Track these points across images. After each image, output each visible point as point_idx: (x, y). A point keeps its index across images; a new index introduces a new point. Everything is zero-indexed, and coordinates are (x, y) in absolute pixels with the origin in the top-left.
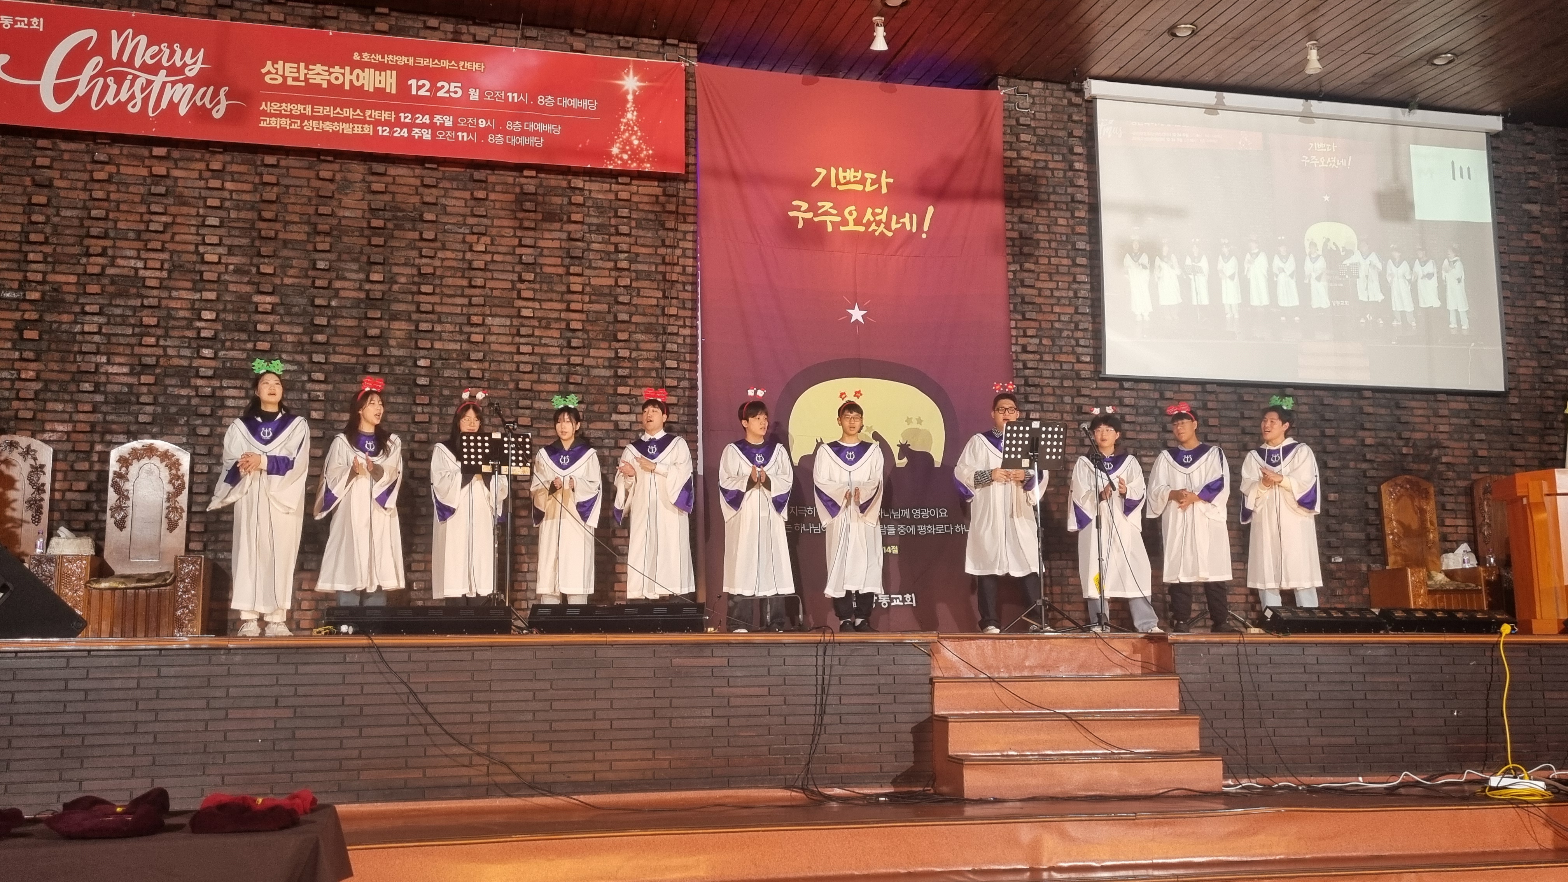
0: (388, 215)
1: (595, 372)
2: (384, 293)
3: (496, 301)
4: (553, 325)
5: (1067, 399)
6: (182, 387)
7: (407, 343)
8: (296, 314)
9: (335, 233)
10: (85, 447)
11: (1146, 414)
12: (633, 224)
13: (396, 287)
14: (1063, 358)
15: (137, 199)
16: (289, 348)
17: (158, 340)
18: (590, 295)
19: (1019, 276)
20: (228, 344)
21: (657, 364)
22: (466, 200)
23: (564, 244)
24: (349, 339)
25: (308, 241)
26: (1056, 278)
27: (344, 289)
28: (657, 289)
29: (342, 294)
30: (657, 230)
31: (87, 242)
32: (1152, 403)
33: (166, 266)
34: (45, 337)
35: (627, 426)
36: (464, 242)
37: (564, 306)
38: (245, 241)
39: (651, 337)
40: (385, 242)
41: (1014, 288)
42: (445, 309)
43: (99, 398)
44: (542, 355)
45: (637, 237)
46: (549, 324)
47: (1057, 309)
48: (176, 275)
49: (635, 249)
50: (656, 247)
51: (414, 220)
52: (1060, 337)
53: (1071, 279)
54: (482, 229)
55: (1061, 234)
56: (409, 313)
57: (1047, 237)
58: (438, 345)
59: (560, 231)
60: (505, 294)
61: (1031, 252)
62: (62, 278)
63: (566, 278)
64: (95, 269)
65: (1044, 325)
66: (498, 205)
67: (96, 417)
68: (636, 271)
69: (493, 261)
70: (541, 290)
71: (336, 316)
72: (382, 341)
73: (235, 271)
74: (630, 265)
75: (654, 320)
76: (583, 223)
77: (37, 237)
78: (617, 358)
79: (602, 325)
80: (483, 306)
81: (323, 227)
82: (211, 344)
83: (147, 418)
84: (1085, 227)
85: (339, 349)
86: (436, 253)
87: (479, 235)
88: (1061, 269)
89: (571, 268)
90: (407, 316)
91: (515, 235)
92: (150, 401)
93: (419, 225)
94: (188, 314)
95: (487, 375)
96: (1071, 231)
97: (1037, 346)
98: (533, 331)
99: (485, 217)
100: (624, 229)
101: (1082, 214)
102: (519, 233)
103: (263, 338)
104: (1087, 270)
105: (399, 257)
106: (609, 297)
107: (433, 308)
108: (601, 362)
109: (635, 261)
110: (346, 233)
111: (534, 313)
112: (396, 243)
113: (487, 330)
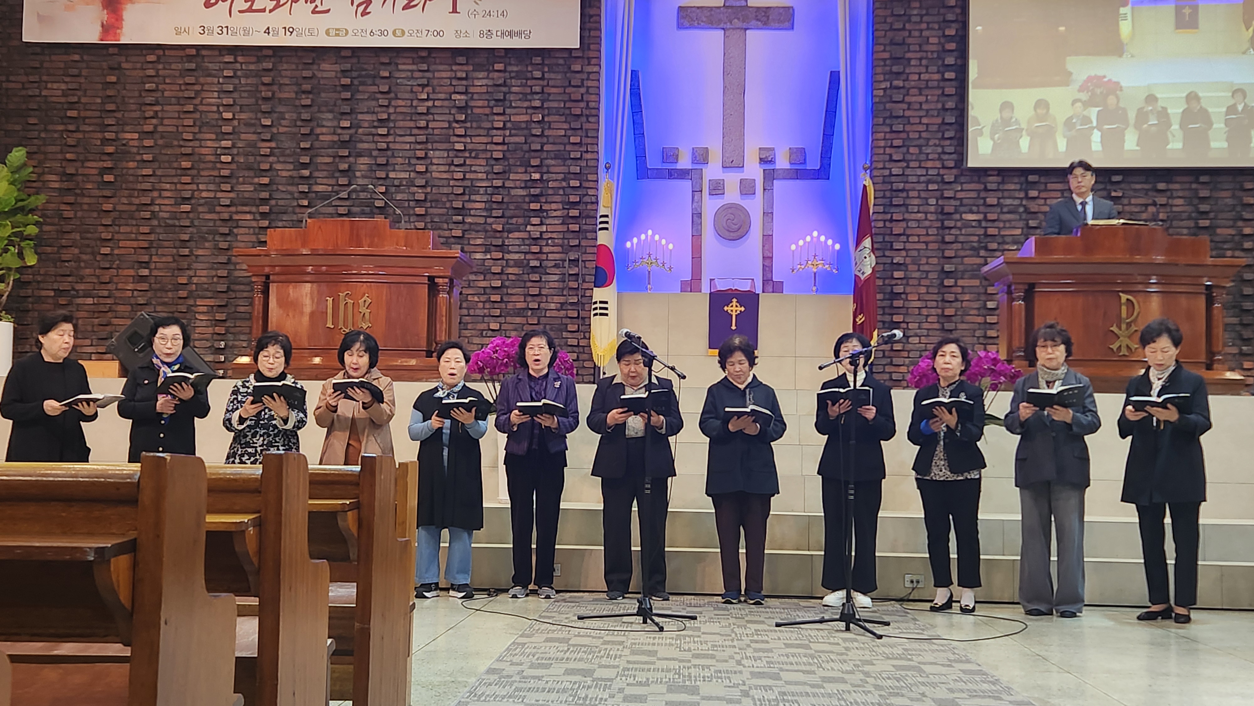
0: (355, 74)
1: (513, 192)
2: (351, 136)
3: (436, 138)
4: (481, 155)
5: (933, 201)
6: (210, 212)
7: (368, 174)
8: (288, 156)
9: (315, 91)
10: (146, 258)
11: (1009, 213)
12: (546, 69)
13: (360, 131)
14: (929, 164)
15: (177, 74)
16: (284, 181)
17: (192, 179)
18: (510, 129)
19: (888, 92)
20: (241, 179)
21: (564, 184)
23: (490, 89)
24: (325, 173)
26: (925, 92)
27: (323, 134)
28: (565, 122)
29: (321, 138)
30: (566, 73)
31: (143, 109)
32: (1016, 202)
33: (198, 123)
34: (119, 179)
35: (538, 235)
36: (412, 91)
37: (489, 139)
38: (252, 101)
39: (560, 162)
40: (352, 95)
41: (884, 103)
42: (397, 146)
43: (155, 222)
44: (472, 180)
45: (549, 80)
46: (477, 155)
47: (925, 121)
48: (204, 129)
49: (546, 90)
50: (565, 87)
51: (375, 77)
52: (927, 145)
53: (940, 92)
54: (425, 81)
55: (932, 52)
56: (371, 150)
57: (919, 55)
58: (392, 175)
59: (487, 78)
60: (444, 131)
61: (901, 70)
62: (128, 136)
63: (491, 118)
64: (150, 128)
65: (912, 135)
66: (438, 61)
67: (152, 237)
68: (548, 108)
69: (434, 106)
70: (471, 127)
71: (317, 156)
72: (350, 174)
73: (245, 125)
74: (543, 104)
75: (561, 147)
76: (505, 71)
77: (112, 107)
78: (531, 180)
79: (520, 154)
80: (426, 142)
81: (307, 87)
82: (228, 180)
83: (186, 237)
84: (954, 44)
85: (319, 181)
86: (390, 103)
87: (423, 86)
88: (930, 84)
89: (495, 108)
90: (368, 153)
91: (451, 85)
92: (188, 224)
93: (378, 81)
94: (212, 158)
95: (429, 197)
96: (941, 49)
97: (904, 154)
98: (465, 161)
99: (428, 71)
100: (538, 74)
101: (952, 32)
102: (454, 82)
103: (264, 174)
104: (954, 83)
105: (363, 107)
106: (526, 132)
107: (388, 146)
108: (518, 184)
109: (548, 100)
110: (324, 90)
111: (465, 146)
112: (360, 96)
113: (429, 162)
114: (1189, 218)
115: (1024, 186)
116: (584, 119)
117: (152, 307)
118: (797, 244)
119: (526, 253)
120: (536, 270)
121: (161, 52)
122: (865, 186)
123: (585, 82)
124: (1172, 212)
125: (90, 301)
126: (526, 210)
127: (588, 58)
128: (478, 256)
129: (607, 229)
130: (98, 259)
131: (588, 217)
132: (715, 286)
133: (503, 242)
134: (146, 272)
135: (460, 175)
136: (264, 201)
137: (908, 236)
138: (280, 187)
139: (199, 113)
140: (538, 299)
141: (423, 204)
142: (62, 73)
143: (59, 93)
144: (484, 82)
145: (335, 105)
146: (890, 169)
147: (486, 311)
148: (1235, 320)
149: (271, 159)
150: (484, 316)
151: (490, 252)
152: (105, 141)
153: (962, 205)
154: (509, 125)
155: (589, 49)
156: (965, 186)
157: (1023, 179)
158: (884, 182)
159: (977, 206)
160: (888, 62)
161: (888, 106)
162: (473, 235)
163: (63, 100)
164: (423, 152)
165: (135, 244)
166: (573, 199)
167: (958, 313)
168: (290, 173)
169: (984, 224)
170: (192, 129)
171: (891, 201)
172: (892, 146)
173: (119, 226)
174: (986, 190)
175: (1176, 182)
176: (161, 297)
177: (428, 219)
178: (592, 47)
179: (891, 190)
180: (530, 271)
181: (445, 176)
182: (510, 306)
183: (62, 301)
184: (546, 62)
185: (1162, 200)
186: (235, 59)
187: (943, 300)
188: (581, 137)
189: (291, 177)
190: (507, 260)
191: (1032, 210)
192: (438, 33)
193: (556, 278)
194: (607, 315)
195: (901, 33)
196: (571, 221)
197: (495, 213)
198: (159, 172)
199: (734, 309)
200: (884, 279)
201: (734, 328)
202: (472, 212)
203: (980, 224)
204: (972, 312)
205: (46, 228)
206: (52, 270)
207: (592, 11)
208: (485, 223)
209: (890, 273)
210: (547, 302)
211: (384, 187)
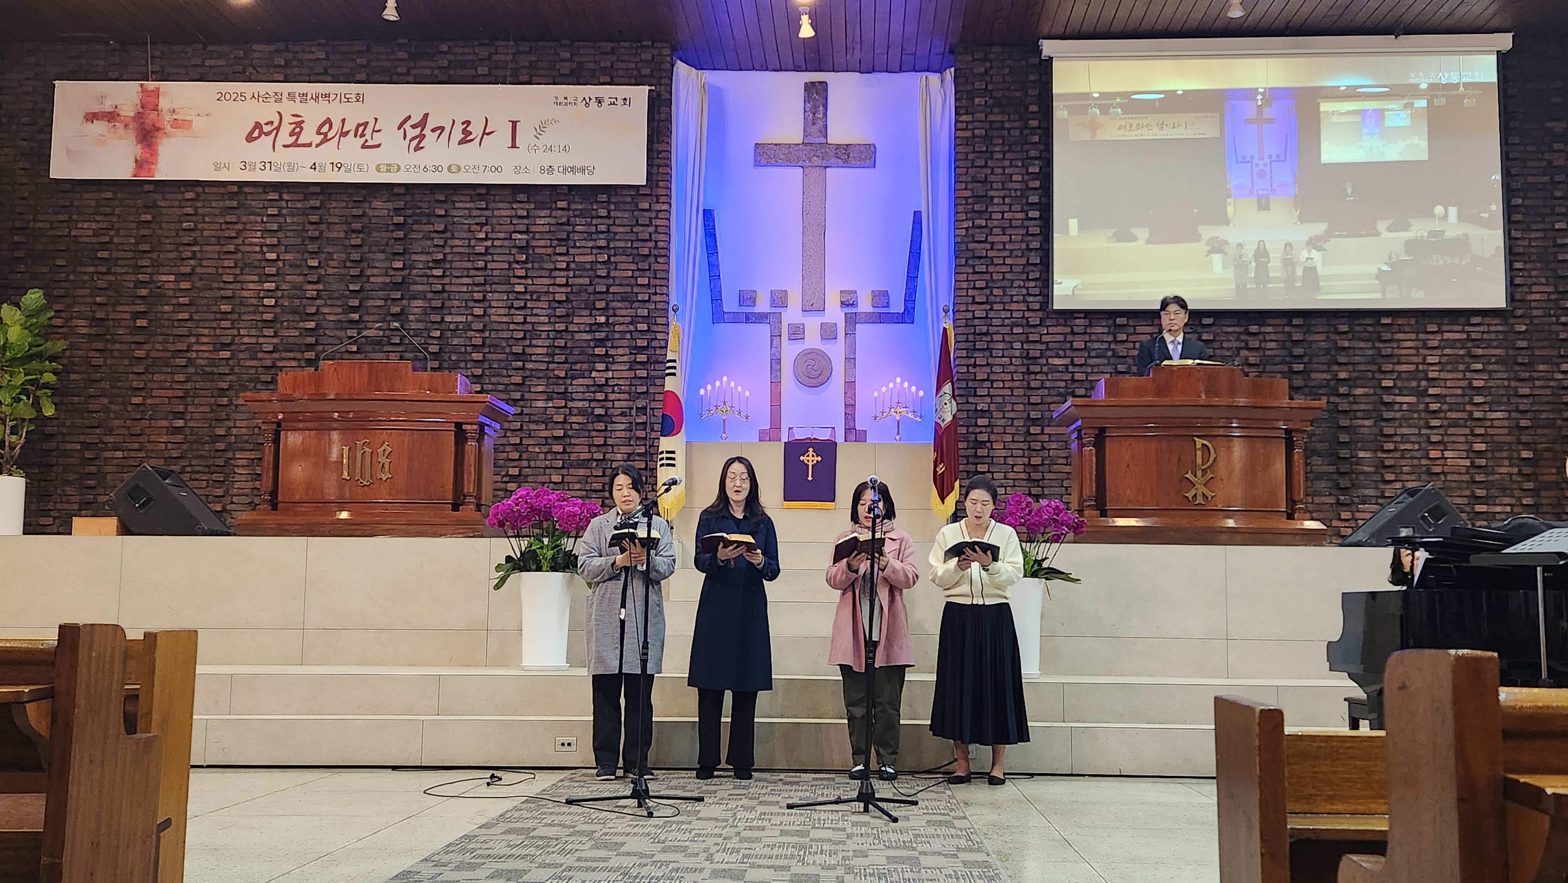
0: (409, 212)
1: (577, 336)
2: (404, 278)
3: (496, 280)
5: (1017, 345)
6: (252, 359)
7: (422, 317)
8: (336, 298)
9: (366, 230)
10: (181, 408)
11: (1098, 357)
12: (612, 207)
13: (414, 272)
14: (1014, 307)
15: (217, 212)
16: (331, 325)
17: (232, 324)
18: (574, 270)
19: (971, 231)
20: (285, 324)
21: (631, 328)
23: (553, 228)
24: (376, 316)
26: (1009, 232)
27: (374, 276)
28: (632, 263)
29: (372, 279)
30: (633, 211)
31: (181, 249)
32: (1105, 346)
33: (240, 264)
34: (154, 324)
35: (603, 381)
36: (470, 231)
37: (552, 281)
38: (298, 241)
39: (627, 304)
41: (966, 243)
42: (454, 288)
43: (191, 370)
44: (533, 324)
45: (615, 218)
46: (539, 297)
47: (1009, 261)
48: (246, 271)
49: (613, 229)
50: (632, 226)
51: (429, 215)
52: (1011, 287)
53: (1025, 231)
54: (483, 220)
55: (1016, 190)
56: (425, 292)
57: (1002, 193)
58: (448, 319)
59: (550, 216)
60: (504, 272)
61: (984, 209)
62: (164, 278)
63: (554, 258)
64: (188, 270)
65: (995, 277)
66: (498, 198)
67: (189, 386)
68: (614, 248)
69: (493, 246)
70: (533, 268)
71: (367, 298)
72: (403, 317)
73: (290, 266)
74: (608, 243)
75: (629, 289)
76: (568, 209)
77: (146, 247)
78: (596, 324)
79: (584, 296)
80: (484, 284)
81: (357, 226)
82: (272, 325)
83: (225, 385)
84: (1039, 182)
86: (446, 242)
87: (482, 225)
88: (1014, 223)
89: (557, 248)
90: (423, 296)
91: (511, 223)
92: (227, 372)
93: (433, 220)
94: (254, 301)
95: (488, 342)
96: (1024, 187)
97: (987, 297)
98: (525, 304)
99: (486, 209)
100: (603, 212)
101: (1037, 170)
102: (515, 221)
103: (311, 318)
104: (1038, 222)
105: (417, 247)
106: (590, 272)
107: (443, 288)
108: (582, 327)
109: (614, 240)
110: (375, 229)
111: (526, 288)
112: (414, 236)
113: (488, 305)
114: (1284, 362)
115: (1111, 330)
116: (653, 259)
117: (187, 460)
118: (879, 391)
119: (590, 401)
120: (601, 418)
121: (200, 189)
122: (945, 329)
123: (654, 220)
124: (1265, 355)
125: (119, 454)
126: (591, 355)
127: (657, 196)
128: (540, 404)
129: (674, 374)
130: (129, 409)
131: (657, 362)
132: (793, 435)
133: (566, 389)
134: (180, 423)
135: (520, 319)
136: (310, 347)
137: (992, 382)
138: (327, 332)
139: (240, 254)
140: (604, 450)
141: (481, 349)
142: (92, 211)
143: (90, 233)
144: (547, 220)
145: (387, 245)
146: (974, 311)
147: (547, 462)
148: (1332, 469)
149: (318, 302)
150: (546, 468)
151: (552, 400)
152: (139, 284)
153: (1048, 349)
154: (573, 266)
155: (657, 186)
156: (1051, 330)
157: (1111, 322)
158: (967, 326)
159: (1064, 350)
160: (970, 200)
161: (971, 246)
162: (535, 381)
163: (94, 240)
164: (481, 295)
165: (169, 393)
166: (640, 343)
167: (1045, 462)
168: (338, 317)
169: (1071, 369)
170: (233, 271)
171: (975, 345)
172: (974, 288)
173: (153, 374)
174: (1073, 333)
175: (1270, 325)
176: (198, 450)
177: (486, 365)
178: (661, 184)
179: (975, 333)
180: (595, 419)
181: (505, 319)
182: (573, 457)
183: (89, 455)
184: (612, 200)
185: (1254, 344)
186: (280, 196)
187: (1029, 449)
188: (649, 278)
189: (340, 321)
190: (570, 409)
191: (1121, 354)
192: (497, 169)
193: (623, 427)
194: (674, 465)
195: (982, 170)
196: (639, 367)
197: (557, 359)
198: (196, 317)
199: (810, 459)
200: (968, 427)
201: (810, 478)
202: (533, 358)
203: (1067, 369)
204: (1060, 461)
205: (73, 377)
206: (79, 421)
207: (661, 147)
208: (547, 369)
209: (974, 421)
210: (613, 452)
211: (439, 332)
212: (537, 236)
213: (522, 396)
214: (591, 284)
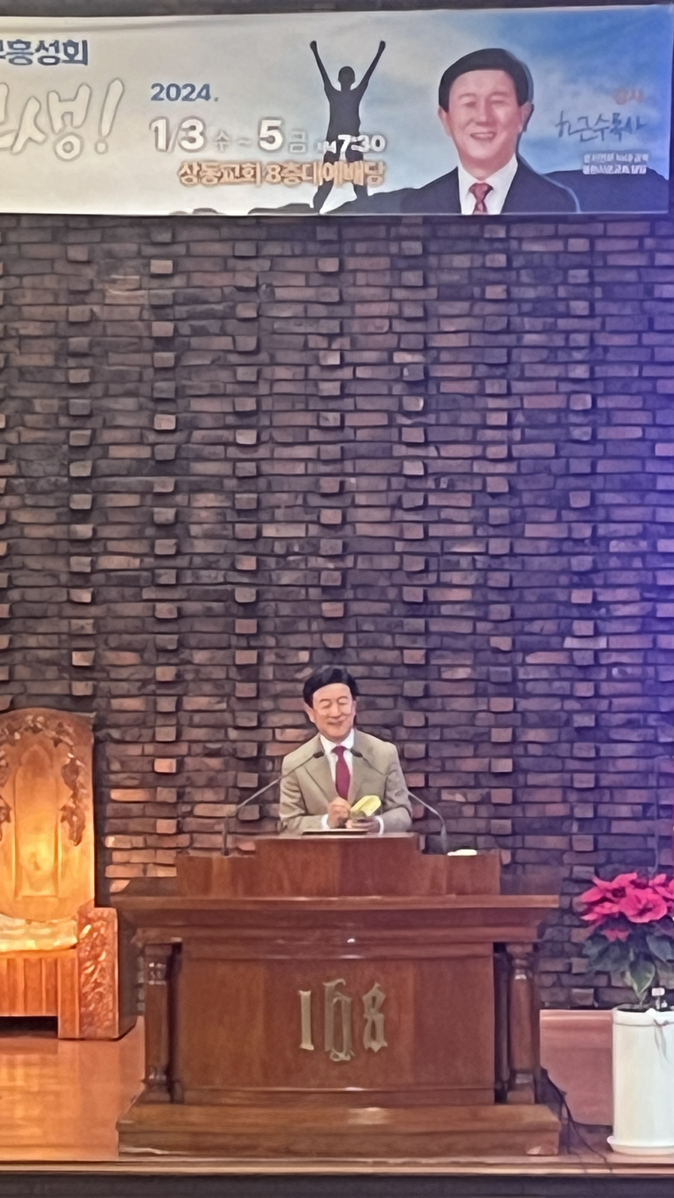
0: (181, 311)
1: (533, 564)
2: (178, 448)
3: (363, 449)
4: (460, 486)
7: (218, 529)
9: (96, 350)
12: (598, 293)
13: (198, 435)
16: (37, 547)
18: (523, 429)
21: (643, 545)
22: (307, 274)
23: (477, 340)
24: (125, 528)
25: (56, 367)
27: (117, 443)
28: (643, 410)
29: (115, 452)
30: (642, 301)
35: (589, 656)
36: (306, 347)
37: (478, 451)
39: (631, 497)
40: (177, 359)
42: (279, 468)
44: (442, 539)
45: (604, 316)
46: (451, 484)
49: (600, 340)
50: (640, 333)
51: (223, 317)
54: (334, 326)
56: (221, 478)
58: (269, 531)
59: (470, 315)
60: (379, 433)
63: (480, 402)
68: (605, 379)
69: (355, 379)
70: (437, 425)
71: (105, 492)
72: (179, 530)
74: (592, 372)
75: (636, 466)
76: (508, 300)
78: (571, 538)
79: (546, 482)
80: (341, 459)
81: (79, 342)
85: (112, 546)
86: (259, 372)
87: (331, 336)
89: (488, 383)
90: (217, 484)
91: (390, 331)
93: (232, 326)
95: (352, 579)
98: (426, 500)
100: (580, 307)
102: (398, 326)
105: (201, 383)
106: (557, 432)
107: (258, 468)
108: (543, 546)
109: (604, 362)
110: (117, 349)
111: (426, 467)
112: (193, 360)
113: (348, 501)
119: (563, 697)
120: (587, 733)
126: (561, 603)
128: (462, 704)
135: (418, 532)
138: (30, 562)
140: (593, 796)
141: (337, 594)
144: (463, 324)
145: (140, 380)
147: (481, 823)
150: (477, 834)
151: (485, 694)
154: (520, 418)
162: (450, 658)
164: (335, 480)
168: (50, 531)
177: (351, 626)
180: (574, 735)
181: (384, 531)
182: (532, 812)
184: (598, 278)
189: (51, 539)
190: (523, 713)
193: (631, 749)
196: (661, 627)
197: (494, 612)
202: (445, 610)
208: (474, 633)
210: (612, 802)
211: (253, 559)
212: (445, 357)
213: (427, 688)
214: (557, 457)
